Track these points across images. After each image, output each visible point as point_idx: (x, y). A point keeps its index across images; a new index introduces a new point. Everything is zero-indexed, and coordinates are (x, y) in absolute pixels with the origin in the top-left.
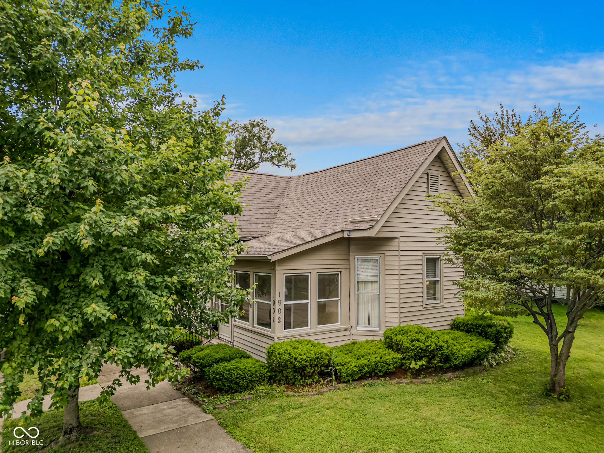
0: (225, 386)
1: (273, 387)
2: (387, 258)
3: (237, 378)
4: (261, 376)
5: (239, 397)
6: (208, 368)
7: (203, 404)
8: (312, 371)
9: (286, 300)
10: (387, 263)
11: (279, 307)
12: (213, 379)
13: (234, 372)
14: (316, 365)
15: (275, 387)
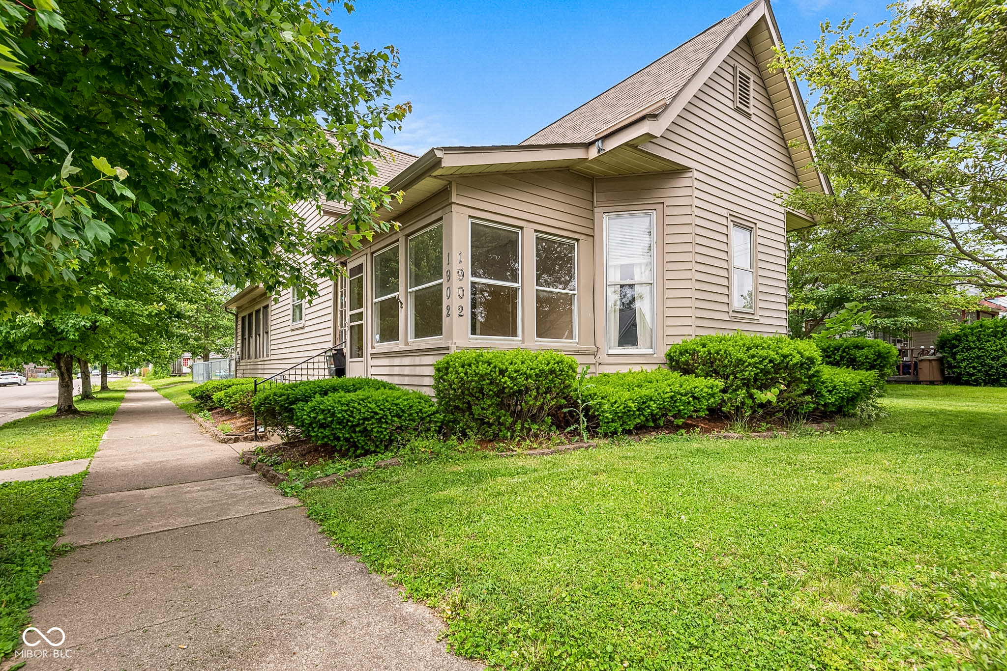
0: (338, 439)
1: (450, 442)
2: (668, 211)
3: (365, 419)
4: (422, 419)
5: (368, 463)
6: (300, 404)
7: (283, 480)
8: (538, 403)
9: (474, 274)
10: (668, 221)
11: (461, 284)
12: (310, 424)
13: (359, 407)
14: (548, 391)
15: (456, 443)
